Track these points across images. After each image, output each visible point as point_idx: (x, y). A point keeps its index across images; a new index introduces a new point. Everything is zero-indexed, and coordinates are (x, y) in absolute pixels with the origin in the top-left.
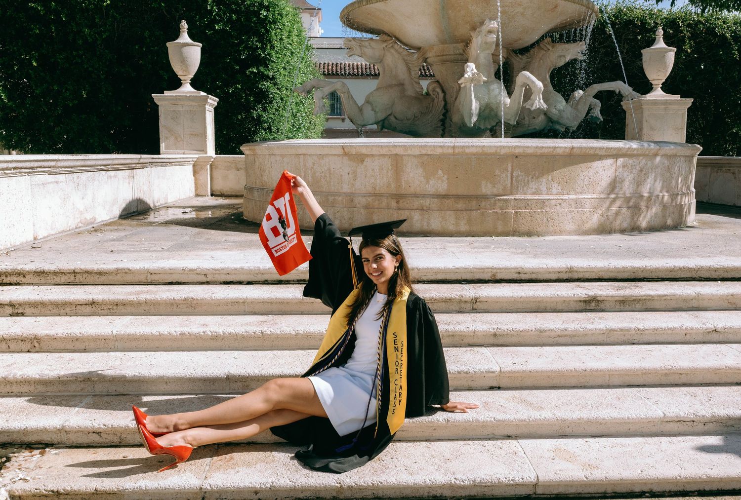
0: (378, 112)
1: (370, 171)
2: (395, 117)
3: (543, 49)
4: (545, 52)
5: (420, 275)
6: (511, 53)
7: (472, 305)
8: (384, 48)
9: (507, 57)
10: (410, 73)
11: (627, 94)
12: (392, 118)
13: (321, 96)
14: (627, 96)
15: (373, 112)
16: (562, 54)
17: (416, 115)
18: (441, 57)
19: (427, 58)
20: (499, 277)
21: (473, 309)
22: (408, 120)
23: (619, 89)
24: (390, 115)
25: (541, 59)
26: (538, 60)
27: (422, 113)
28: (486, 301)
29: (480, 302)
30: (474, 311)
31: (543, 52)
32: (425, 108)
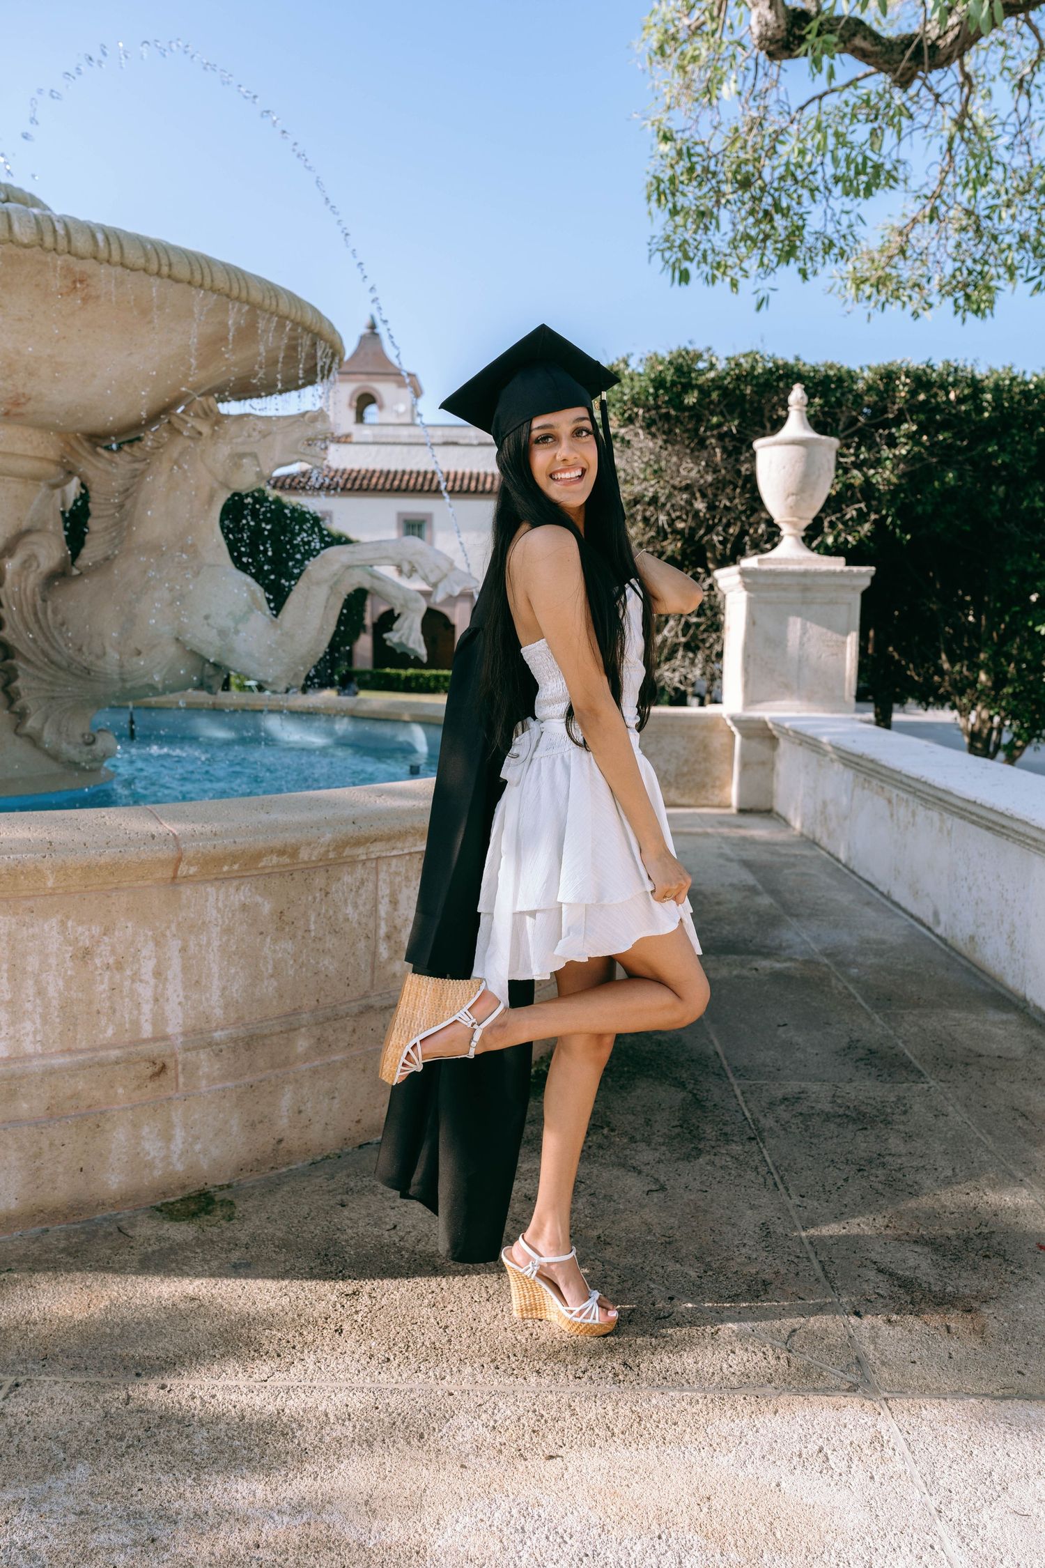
25: (176, 463)
26: (166, 466)
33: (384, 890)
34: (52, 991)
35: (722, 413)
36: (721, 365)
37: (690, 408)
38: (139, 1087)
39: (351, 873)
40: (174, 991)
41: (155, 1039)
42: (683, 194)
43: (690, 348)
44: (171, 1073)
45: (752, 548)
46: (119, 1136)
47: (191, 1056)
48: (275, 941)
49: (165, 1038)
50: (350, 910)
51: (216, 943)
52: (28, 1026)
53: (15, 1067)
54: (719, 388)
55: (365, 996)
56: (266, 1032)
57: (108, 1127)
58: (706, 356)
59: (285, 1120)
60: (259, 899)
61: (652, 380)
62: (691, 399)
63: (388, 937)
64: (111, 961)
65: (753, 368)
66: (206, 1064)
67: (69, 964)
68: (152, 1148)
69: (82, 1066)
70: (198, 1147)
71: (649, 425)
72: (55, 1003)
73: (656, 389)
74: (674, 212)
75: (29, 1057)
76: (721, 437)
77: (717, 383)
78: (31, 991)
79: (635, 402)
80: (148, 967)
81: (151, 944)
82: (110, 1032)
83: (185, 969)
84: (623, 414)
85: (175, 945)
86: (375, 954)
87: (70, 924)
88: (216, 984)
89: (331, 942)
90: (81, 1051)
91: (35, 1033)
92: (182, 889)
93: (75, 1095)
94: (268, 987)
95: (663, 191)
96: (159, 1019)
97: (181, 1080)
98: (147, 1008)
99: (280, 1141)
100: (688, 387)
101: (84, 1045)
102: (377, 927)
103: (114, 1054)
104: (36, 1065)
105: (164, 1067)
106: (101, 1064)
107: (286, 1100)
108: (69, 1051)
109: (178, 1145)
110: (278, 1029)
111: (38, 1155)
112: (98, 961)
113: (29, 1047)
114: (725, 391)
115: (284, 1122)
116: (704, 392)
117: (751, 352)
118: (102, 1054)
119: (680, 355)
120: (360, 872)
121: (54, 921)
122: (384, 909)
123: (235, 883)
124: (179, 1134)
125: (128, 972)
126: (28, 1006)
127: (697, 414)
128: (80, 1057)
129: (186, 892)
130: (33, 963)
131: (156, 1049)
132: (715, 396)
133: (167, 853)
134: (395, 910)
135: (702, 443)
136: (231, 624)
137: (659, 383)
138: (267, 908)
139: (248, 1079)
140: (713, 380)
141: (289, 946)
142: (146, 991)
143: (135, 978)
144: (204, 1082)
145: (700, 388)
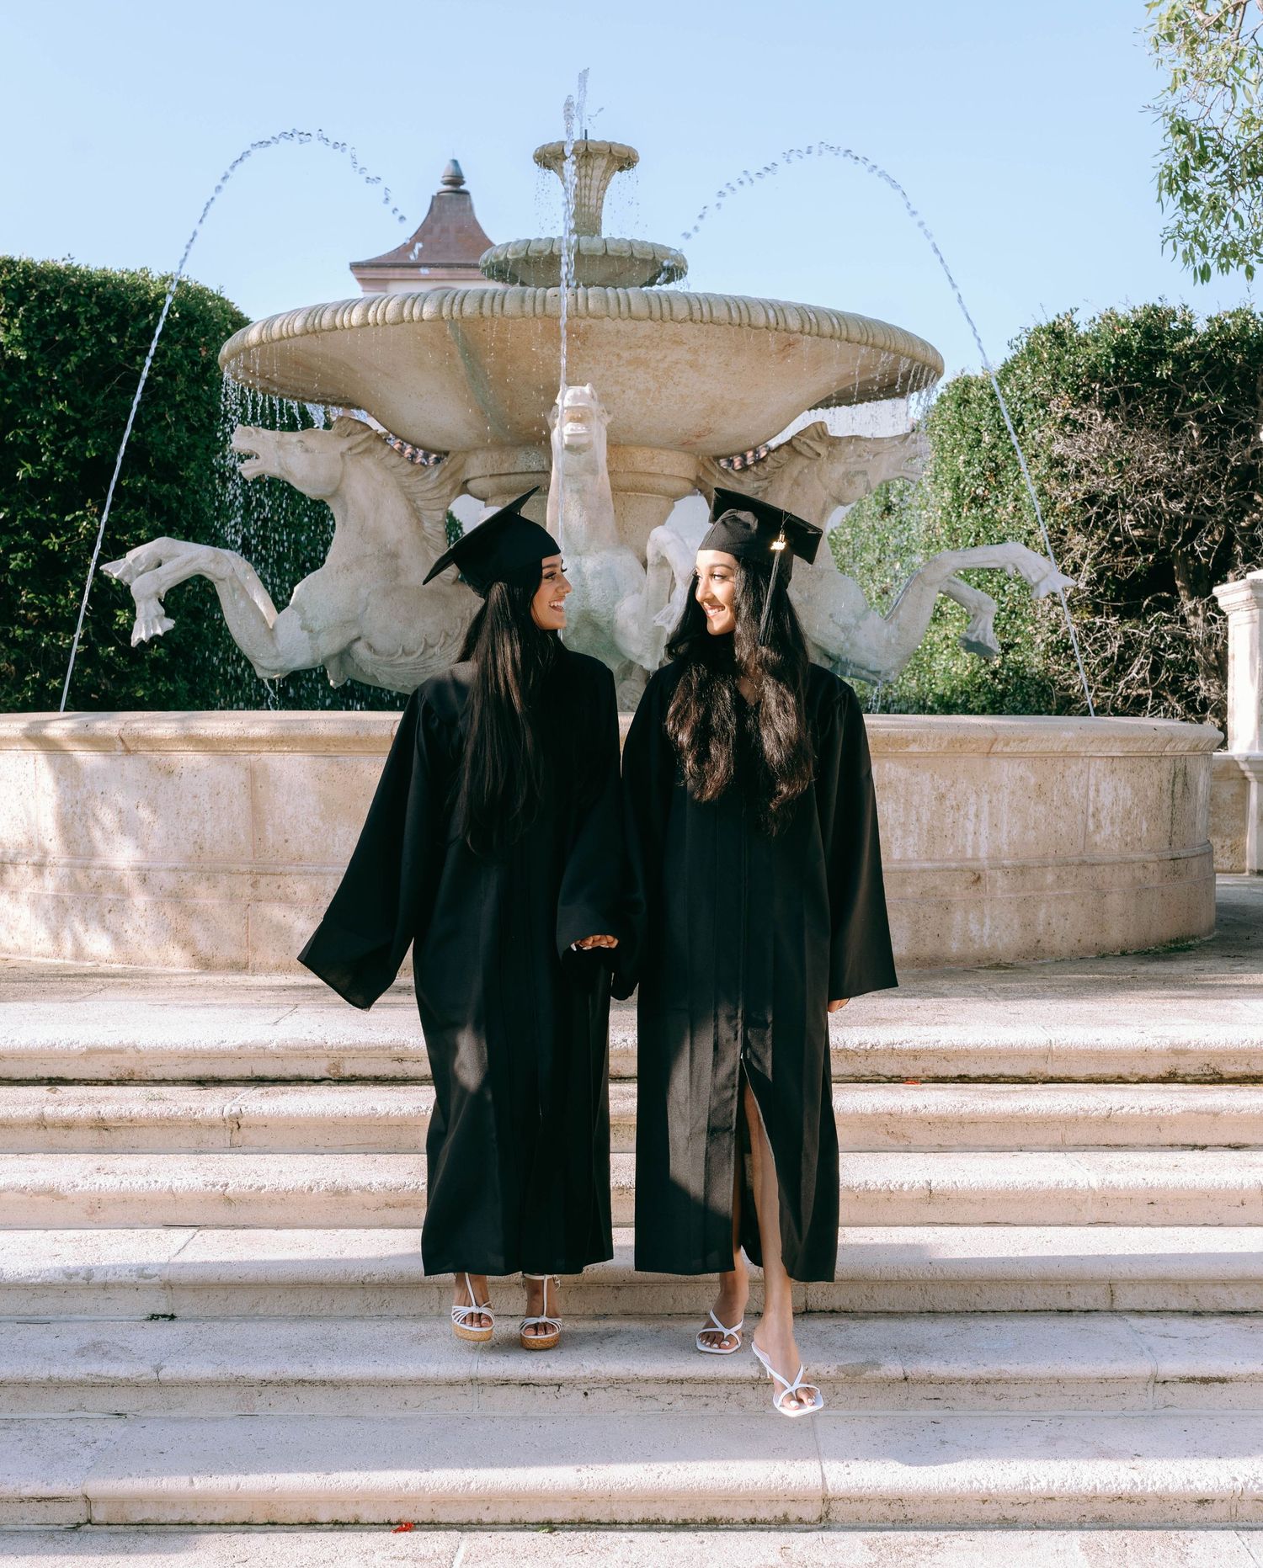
0: (319, 633)
1: (189, 799)
2: (370, 647)
3: (800, 453)
4: (806, 462)
5: (146, 1063)
6: (707, 464)
7: (228, 1134)
8: (342, 455)
9: (698, 478)
10: (419, 522)
11: (1035, 579)
12: (360, 649)
13: (153, 589)
14: (1037, 584)
15: (306, 633)
16: (858, 467)
17: (430, 641)
18: (496, 480)
19: (467, 481)
20: (348, 1070)
21: (232, 1146)
22: (405, 653)
23: (1014, 564)
24: (359, 639)
25: (796, 483)
26: (787, 483)
27: (447, 635)
28: (265, 1125)
29: (248, 1127)
30: (234, 1148)
31: (801, 462)
32: (459, 620)
33: (1092, 781)
34: (924, 820)
35: (1203, 388)
36: (1201, 326)
37: (1162, 382)
38: (967, 888)
39: (1076, 764)
40: (984, 830)
41: (973, 859)
42: (1195, 179)
43: (1159, 305)
44: (983, 882)
45: (1245, 561)
46: (958, 916)
47: (993, 872)
48: (1036, 804)
49: (978, 859)
50: (1074, 791)
51: (1007, 800)
52: (911, 841)
53: (905, 866)
54: (1199, 357)
55: (1080, 854)
56: (1031, 865)
57: (953, 909)
58: (1179, 314)
59: (1042, 927)
60: (1029, 774)
61: (1114, 349)
62: (1164, 371)
63: (1094, 815)
64: (954, 803)
65: (1244, 328)
66: (1002, 882)
67: (934, 803)
68: (974, 927)
69: (939, 870)
70: (997, 934)
71: (1109, 404)
72: (925, 827)
73: (1117, 357)
74: (1187, 199)
75: (910, 861)
76: (1200, 418)
77: (1197, 352)
78: (914, 818)
79: (1093, 374)
80: (972, 810)
81: (975, 796)
82: (951, 851)
83: (991, 814)
84: (1078, 390)
85: (986, 797)
86: (1086, 826)
87: (936, 777)
88: (1005, 828)
89: (1064, 811)
90: (935, 860)
91: (915, 844)
92: (991, 761)
93: (935, 888)
94: (1031, 835)
95: (1176, 180)
96: (976, 847)
97: (988, 888)
98: (970, 837)
99: (1039, 941)
100: (1160, 356)
101: (937, 857)
102: (1088, 805)
103: (954, 865)
104: (915, 866)
105: (979, 878)
106: (948, 870)
107: (1042, 915)
108: (930, 860)
109: (987, 931)
110: (1037, 864)
111: (917, 922)
112: (947, 802)
113: (911, 854)
114: (1208, 361)
115: (1040, 929)
116: (1181, 362)
117: (1240, 310)
118: (947, 864)
119: (1149, 316)
120: (1081, 765)
121: (928, 775)
122: (1092, 794)
123: (1018, 761)
124: (988, 921)
125: (962, 813)
126: (912, 827)
127: (1170, 392)
128: (937, 864)
129: (994, 762)
130: (916, 799)
131: (974, 865)
132: (1195, 366)
133: (990, 735)
134: (1098, 796)
135: (1176, 426)
136: (852, 621)
137: (1122, 350)
138: (1033, 781)
139: (1022, 894)
140: (1192, 347)
141: (1041, 808)
142: (970, 827)
143: (966, 816)
144: (999, 892)
145: (1177, 359)
